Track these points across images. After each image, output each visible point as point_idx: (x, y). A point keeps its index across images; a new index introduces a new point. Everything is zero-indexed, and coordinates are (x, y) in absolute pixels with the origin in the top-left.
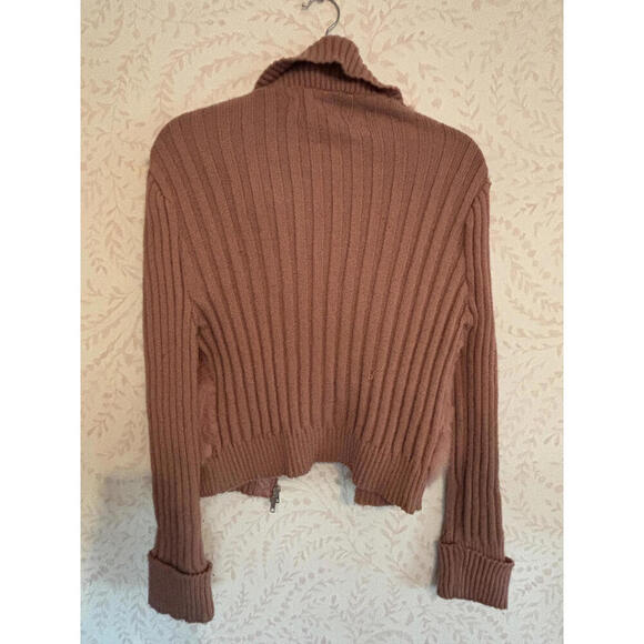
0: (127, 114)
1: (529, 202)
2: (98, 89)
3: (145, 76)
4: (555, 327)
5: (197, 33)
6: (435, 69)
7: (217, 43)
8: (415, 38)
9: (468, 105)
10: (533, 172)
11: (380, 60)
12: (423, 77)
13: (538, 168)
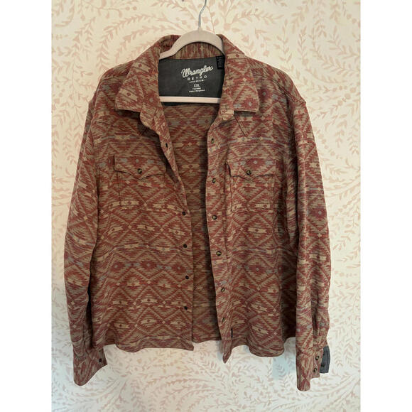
0: (81, 68)
1: (322, 111)
2: (63, 54)
3: (90, 43)
4: (338, 184)
5: (120, 15)
6: (264, 32)
7: (132, 21)
8: (252, 13)
9: (285, 53)
10: (324, 93)
11: (231, 27)
12: (258, 38)
13: (327, 91)
